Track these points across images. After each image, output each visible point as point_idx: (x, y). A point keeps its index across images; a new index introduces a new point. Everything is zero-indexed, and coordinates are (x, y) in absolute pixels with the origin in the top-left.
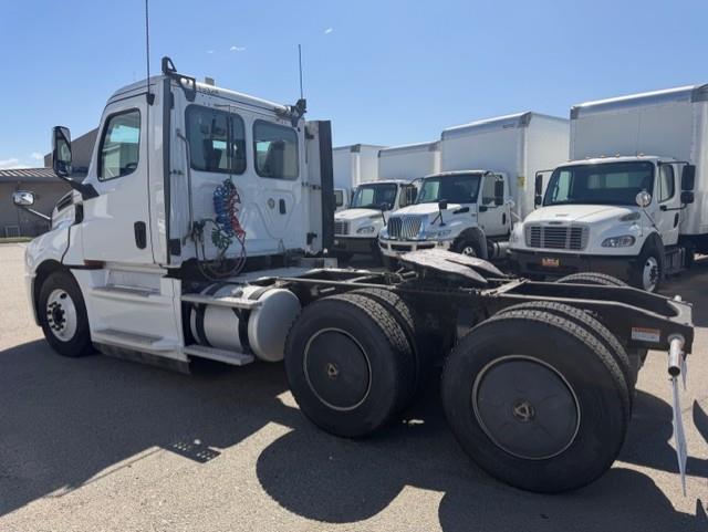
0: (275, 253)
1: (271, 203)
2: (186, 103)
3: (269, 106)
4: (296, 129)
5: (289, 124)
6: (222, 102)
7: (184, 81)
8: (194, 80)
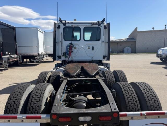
0: (90, 60)
1: (89, 48)
2: (64, 27)
3: (90, 22)
4: (100, 27)
5: (97, 26)
6: (74, 24)
7: (63, 22)
8: (66, 21)
